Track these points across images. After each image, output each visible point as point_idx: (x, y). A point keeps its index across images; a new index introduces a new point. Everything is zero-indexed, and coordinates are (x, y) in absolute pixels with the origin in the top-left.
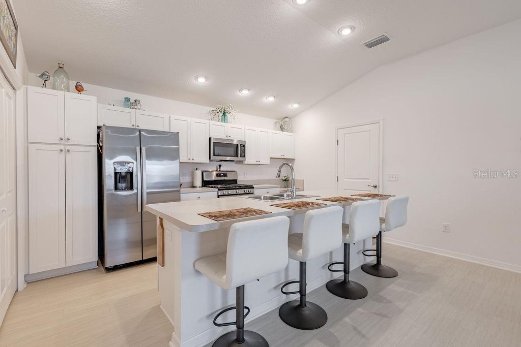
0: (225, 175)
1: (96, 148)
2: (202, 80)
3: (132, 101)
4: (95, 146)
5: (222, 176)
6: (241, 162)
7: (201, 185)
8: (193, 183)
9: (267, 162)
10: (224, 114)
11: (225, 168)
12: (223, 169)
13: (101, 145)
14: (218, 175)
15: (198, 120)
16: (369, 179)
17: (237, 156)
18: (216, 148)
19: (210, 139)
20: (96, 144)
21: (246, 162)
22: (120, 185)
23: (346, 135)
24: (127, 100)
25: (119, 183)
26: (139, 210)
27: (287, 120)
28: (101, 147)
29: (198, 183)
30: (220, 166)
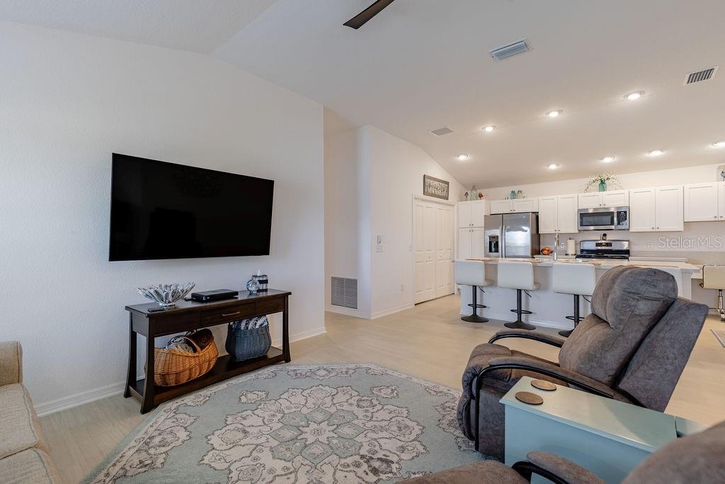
3: (516, 192)
5: (604, 246)
8: (566, 251)
10: (603, 182)
14: (598, 245)
15: (563, 196)
17: (614, 224)
18: (584, 218)
19: (578, 210)
21: (632, 231)
24: (513, 192)
30: (605, 235)
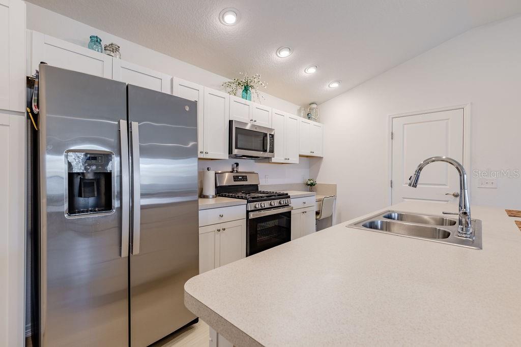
0: (244, 178)
1: (23, 118)
2: (230, 19)
3: (105, 43)
4: (21, 113)
5: (241, 180)
6: (268, 159)
7: (214, 194)
8: (202, 190)
9: (295, 160)
10: (246, 89)
11: (245, 167)
12: (240, 169)
13: (36, 110)
14: (236, 178)
15: (213, 91)
16: (444, 185)
17: (265, 151)
18: (239, 136)
19: (231, 122)
20: (23, 108)
21: (274, 160)
22: (81, 201)
23: (405, 126)
25: (80, 196)
26: (125, 253)
27: (314, 106)
28: (36, 116)
29: (210, 190)
30: (237, 164)
